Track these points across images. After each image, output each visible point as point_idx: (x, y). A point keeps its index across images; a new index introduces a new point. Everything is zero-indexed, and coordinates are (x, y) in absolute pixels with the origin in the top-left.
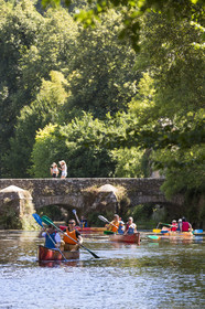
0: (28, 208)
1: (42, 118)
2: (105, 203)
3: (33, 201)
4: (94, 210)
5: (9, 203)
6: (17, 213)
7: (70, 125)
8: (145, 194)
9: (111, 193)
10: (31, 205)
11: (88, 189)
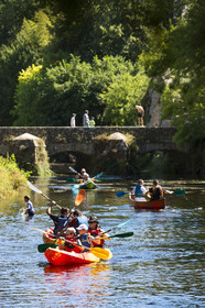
0: (42, 155)
1: (23, 58)
2: (115, 151)
3: (47, 149)
4: (104, 157)
5: (24, 151)
6: (33, 160)
7: (57, 68)
8: (153, 142)
9: (122, 141)
10: (45, 152)
11: (99, 137)
